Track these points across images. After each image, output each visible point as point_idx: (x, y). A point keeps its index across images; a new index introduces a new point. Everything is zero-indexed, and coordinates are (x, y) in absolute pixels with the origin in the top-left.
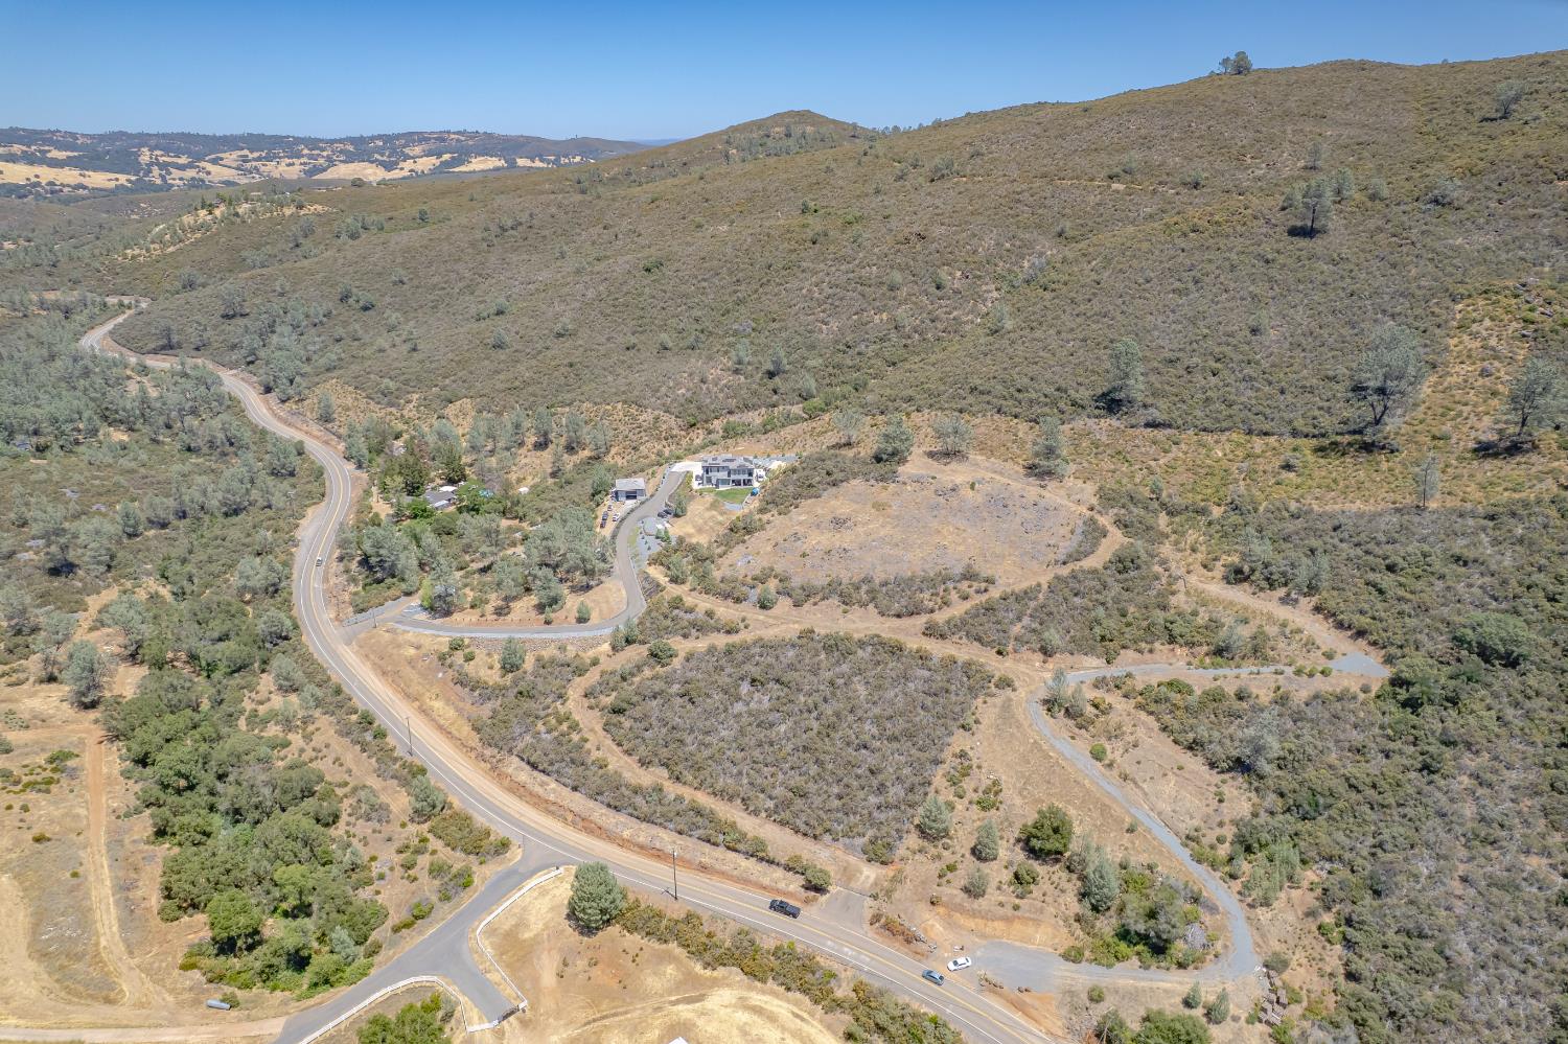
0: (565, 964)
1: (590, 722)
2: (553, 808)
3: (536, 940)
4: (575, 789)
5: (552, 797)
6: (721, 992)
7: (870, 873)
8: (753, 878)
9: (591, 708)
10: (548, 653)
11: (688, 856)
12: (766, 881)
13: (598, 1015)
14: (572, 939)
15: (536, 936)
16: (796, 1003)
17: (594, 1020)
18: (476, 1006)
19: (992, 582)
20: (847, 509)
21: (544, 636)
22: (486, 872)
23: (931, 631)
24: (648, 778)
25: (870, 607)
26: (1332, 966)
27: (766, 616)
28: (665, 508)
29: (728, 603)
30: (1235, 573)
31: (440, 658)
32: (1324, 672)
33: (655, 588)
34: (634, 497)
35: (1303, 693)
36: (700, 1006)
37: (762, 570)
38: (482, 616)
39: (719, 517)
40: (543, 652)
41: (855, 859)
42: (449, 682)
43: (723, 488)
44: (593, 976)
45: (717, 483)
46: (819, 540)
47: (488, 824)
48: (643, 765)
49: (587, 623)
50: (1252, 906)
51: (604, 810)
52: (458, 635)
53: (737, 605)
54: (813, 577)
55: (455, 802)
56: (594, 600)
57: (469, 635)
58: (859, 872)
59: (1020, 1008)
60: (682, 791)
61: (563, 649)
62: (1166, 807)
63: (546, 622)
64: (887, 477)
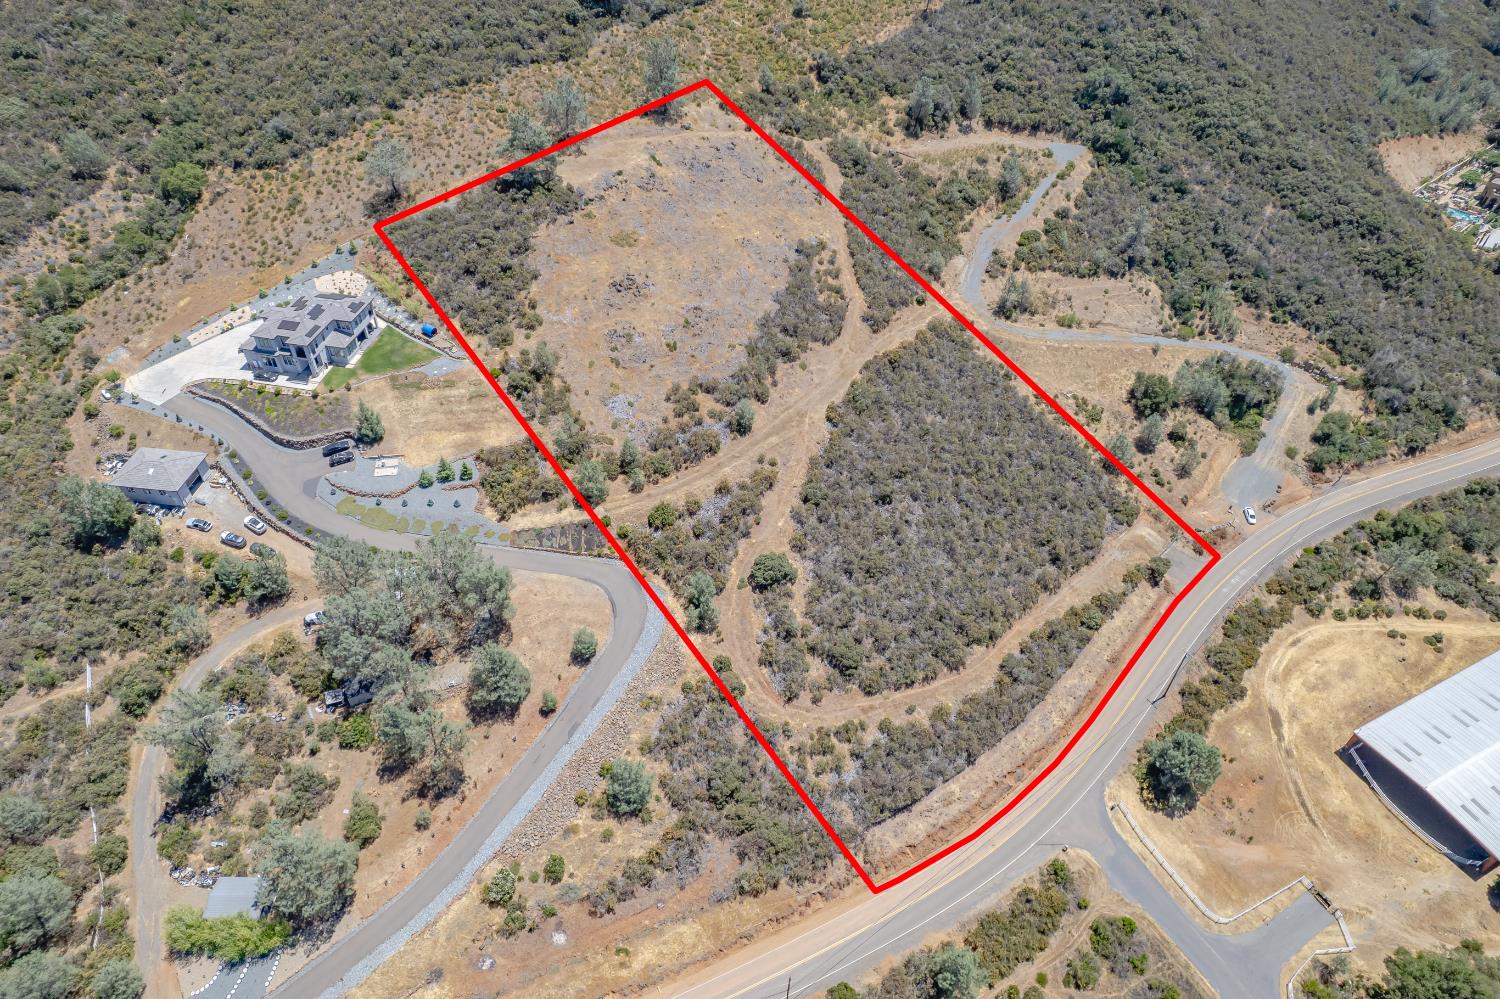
0: (1233, 833)
1: (843, 707)
2: (989, 800)
3: (1205, 857)
4: (971, 760)
5: (976, 794)
6: (1268, 695)
7: (1143, 529)
8: (1135, 622)
9: (816, 701)
10: (650, 726)
11: (1100, 670)
12: (1140, 613)
13: (1302, 810)
14: (1200, 818)
15: (1199, 857)
16: (1280, 640)
17: (1309, 814)
18: (1314, 937)
19: (822, 246)
20: (603, 267)
21: (591, 724)
22: (1106, 901)
23: (876, 325)
24: (981, 670)
25: (811, 345)
26: (1303, 333)
27: (768, 435)
28: (319, 449)
29: (709, 461)
30: (907, 128)
31: (508, 932)
32: (1071, 166)
33: (580, 533)
34: (199, 480)
35: (1079, 190)
36: (1284, 716)
37: (668, 399)
38: (421, 826)
39: (454, 392)
40: (635, 737)
41: (1126, 535)
42: (598, 921)
43: (355, 359)
44: (1246, 808)
45: (335, 358)
46: (650, 321)
47: (1007, 891)
48: (957, 669)
49: (601, 651)
50: (1231, 340)
51: (1019, 734)
52: (458, 886)
53: (720, 454)
54: (725, 360)
55: (943, 937)
56: (546, 623)
57: (477, 862)
58: (1142, 537)
59: (1292, 500)
60: (1010, 643)
61: (651, 703)
62: (1133, 324)
63: (546, 712)
64: (569, 203)
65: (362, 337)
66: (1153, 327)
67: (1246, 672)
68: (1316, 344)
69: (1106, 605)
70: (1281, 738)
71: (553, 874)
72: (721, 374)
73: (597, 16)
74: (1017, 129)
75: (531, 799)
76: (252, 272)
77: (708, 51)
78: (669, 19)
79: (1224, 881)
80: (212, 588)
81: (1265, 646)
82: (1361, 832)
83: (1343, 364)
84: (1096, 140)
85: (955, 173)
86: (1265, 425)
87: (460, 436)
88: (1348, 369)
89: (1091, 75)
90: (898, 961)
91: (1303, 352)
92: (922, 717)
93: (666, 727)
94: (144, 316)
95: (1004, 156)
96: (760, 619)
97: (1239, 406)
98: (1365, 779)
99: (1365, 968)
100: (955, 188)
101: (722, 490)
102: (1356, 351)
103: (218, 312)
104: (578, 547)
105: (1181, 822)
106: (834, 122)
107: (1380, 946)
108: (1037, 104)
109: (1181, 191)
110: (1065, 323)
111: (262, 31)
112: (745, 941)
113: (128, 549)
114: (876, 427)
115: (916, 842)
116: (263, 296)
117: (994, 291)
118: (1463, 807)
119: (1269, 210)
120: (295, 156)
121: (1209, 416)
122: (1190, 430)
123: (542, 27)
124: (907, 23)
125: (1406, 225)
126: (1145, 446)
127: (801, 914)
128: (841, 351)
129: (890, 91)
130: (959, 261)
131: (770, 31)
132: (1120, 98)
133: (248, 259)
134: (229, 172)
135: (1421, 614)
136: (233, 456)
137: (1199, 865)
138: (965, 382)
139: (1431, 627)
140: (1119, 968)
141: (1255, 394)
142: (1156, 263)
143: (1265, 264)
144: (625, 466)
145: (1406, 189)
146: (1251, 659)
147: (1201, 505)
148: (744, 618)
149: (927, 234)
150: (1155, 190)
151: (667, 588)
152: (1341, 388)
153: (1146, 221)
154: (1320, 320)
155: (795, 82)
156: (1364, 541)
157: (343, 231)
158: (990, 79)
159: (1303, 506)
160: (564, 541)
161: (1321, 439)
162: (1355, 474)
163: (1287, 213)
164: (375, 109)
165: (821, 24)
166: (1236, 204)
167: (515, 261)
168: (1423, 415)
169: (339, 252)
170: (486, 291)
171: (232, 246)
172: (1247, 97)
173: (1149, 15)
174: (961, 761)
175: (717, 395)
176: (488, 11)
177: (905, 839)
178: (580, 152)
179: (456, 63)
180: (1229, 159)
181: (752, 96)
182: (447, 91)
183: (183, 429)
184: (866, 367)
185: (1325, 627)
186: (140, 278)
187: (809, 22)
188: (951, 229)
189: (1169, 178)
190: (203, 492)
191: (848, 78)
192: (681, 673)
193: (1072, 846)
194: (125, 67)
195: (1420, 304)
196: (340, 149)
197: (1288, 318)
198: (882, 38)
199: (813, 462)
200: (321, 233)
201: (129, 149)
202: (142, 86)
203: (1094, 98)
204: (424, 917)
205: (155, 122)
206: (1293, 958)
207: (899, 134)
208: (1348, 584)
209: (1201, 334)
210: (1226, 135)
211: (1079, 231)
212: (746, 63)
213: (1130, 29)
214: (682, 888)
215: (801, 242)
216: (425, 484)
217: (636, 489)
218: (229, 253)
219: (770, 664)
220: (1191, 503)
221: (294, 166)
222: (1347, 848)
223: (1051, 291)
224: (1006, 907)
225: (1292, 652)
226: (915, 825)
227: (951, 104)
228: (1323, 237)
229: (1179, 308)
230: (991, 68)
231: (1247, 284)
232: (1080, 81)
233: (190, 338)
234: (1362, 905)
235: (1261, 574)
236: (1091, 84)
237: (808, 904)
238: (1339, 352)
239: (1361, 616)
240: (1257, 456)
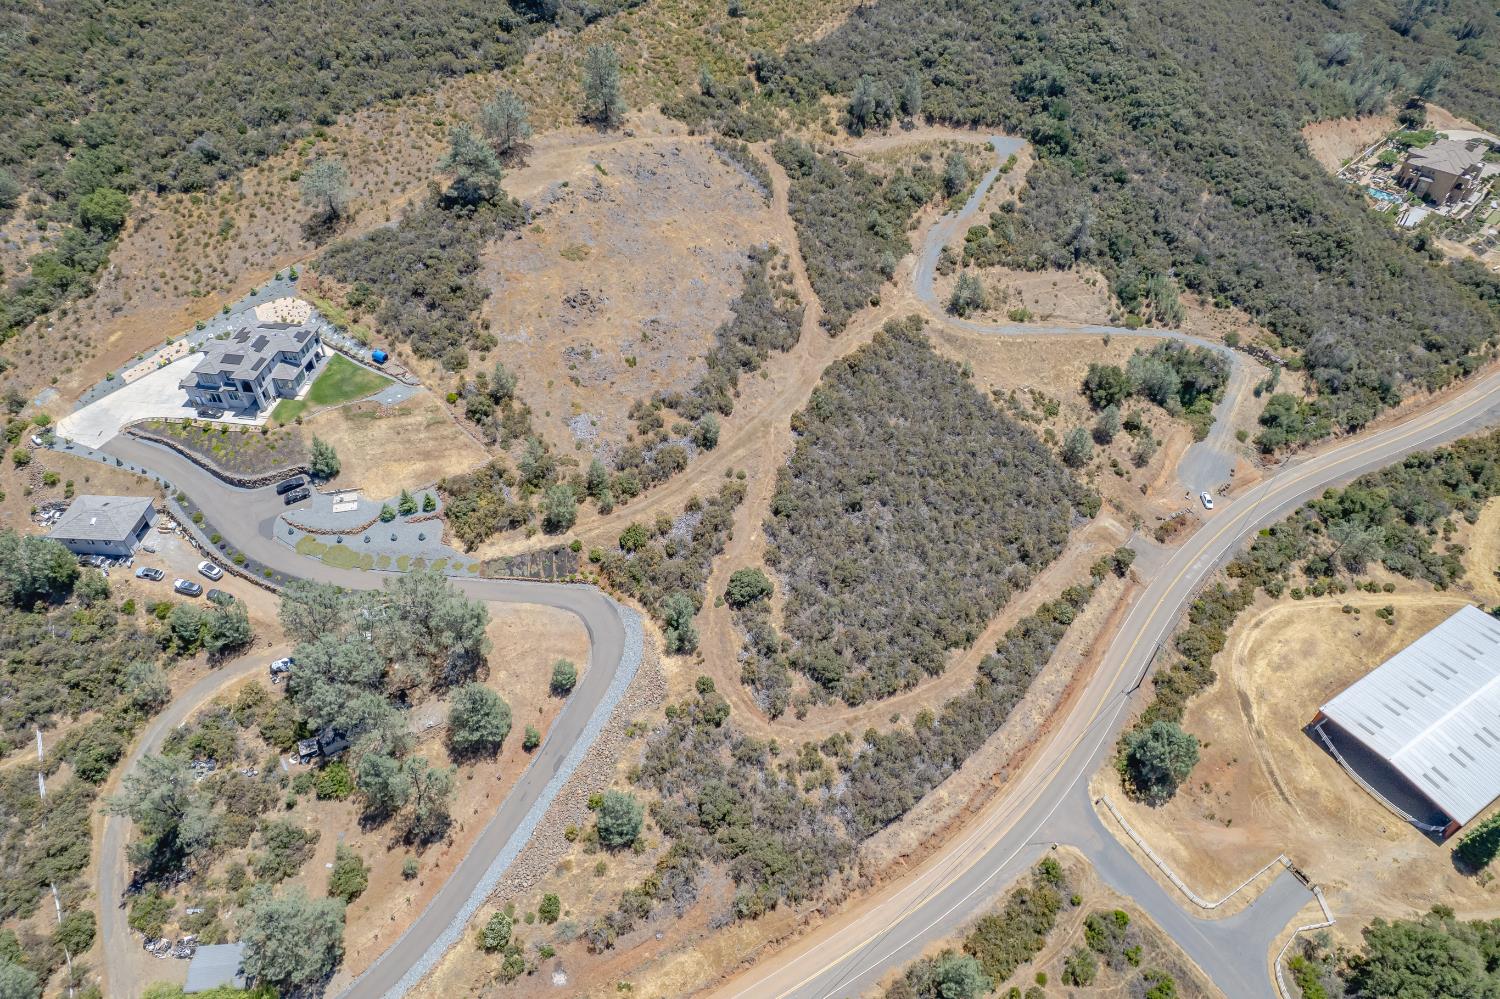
0: (1212, 817)
1: (828, 720)
3: (1188, 843)
4: (957, 764)
6: (1236, 678)
7: (1106, 520)
8: (1105, 614)
10: (636, 754)
11: (1075, 664)
12: (1110, 605)
13: (1275, 790)
14: (1181, 805)
15: (1182, 843)
16: (1244, 622)
17: (1282, 794)
18: (1295, 914)
19: (774, 251)
20: (554, 283)
21: (577, 754)
22: (1098, 895)
23: (833, 329)
24: (960, 672)
25: (770, 352)
26: (1244, 317)
27: (735, 448)
28: (273, 487)
29: (677, 478)
30: (850, 127)
31: (506, 978)
32: (1013, 159)
33: (551, 559)
34: (146, 526)
35: (1022, 183)
36: (1252, 697)
37: (631, 417)
38: (409, 875)
39: (410, 420)
40: (622, 766)
41: (1089, 527)
42: (597, 958)
43: (304, 391)
44: (1224, 791)
45: (284, 391)
46: (608, 335)
47: (1001, 893)
48: (937, 673)
49: (581, 680)
50: (1177, 327)
51: (1001, 734)
52: (452, 934)
53: (688, 470)
54: (685, 374)
55: (942, 945)
56: (523, 655)
57: (470, 907)
58: (1106, 529)
59: (1246, 482)
60: (987, 643)
61: (634, 730)
62: (1082, 315)
63: (529, 748)
64: (515, 217)
65: (310, 367)
66: (1102, 317)
67: (1214, 657)
68: (1258, 328)
69: (1075, 599)
70: (1251, 719)
71: (549, 913)
72: (682, 389)
73: (531, 21)
74: (958, 124)
75: (520, 838)
76: (186, 302)
77: (646, 55)
78: (604, 22)
79: (1209, 867)
80: (169, 640)
81: (1230, 629)
82: (1332, 807)
83: (1285, 346)
84: (1035, 133)
85: (900, 170)
86: (1215, 410)
87: (420, 466)
88: (1289, 350)
89: (1027, 68)
90: (900, 972)
91: (1247, 335)
92: (906, 725)
93: (654, 754)
94: (72, 354)
95: (947, 152)
96: (739, 637)
97: (1189, 392)
98: (1332, 754)
99: (1346, 940)
100: (902, 186)
101: (693, 507)
102: (1295, 333)
103: (154, 347)
104: (550, 575)
105: (1163, 810)
106: (777, 123)
107: (1357, 917)
108: (976, 99)
109: (1121, 181)
110: (1017, 318)
111: (178, 46)
112: (747, 965)
113: (74, 604)
114: (841, 433)
115: (909, 852)
116: (200, 328)
117: (947, 287)
118: (1425, 776)
119: (1205, 197)
120: (223, 177)
121: (1161, 403)
122: (1144, 419)
123: (475, 35)
124: (842, 19)
125: (1334, 208)
126: (1102, 437)
127: (800, 933)
128: (800, 357)
129: (831, 89)
130: (910, 260)
131: (706, 32)
132: (1056, 90)
133: (182, 289)
134: (152, 196)
135: (1372, 588)
136: (181, 498)
137: (1183, 853)
138: (926, 383)
139: (1381, 600)
140: (1114, 962)
141: (1204, 380)
142: (1101, 254)
143: (1205, 251)
144: (593, 488)
145: (1330, 170)
146: (1217, 643)
147: (1160, 493)
148: (723, 637)
149: (876, 234)
150: (1095, 180)
151: (644, 611)
152: (1283, 370)
153: (1089, 212)
154: (1260, 303)
155: (735, 82)
156: (1315, 520)
157: (281, 256)
158: (927, 75)
159: (1255, 488)
160: (535, 568)
161: (1268, 421)
162: (1302, 454)
163: (1222, 199)
164: (306, 126)
165: (757, 23)
166: (1174, 191)
167: (464, 281)
168: (1362, 392)
169: (278, 278)
170: (436, 314)
171: (163, 276)
172: (1177, 86)
173: (1079, 6)
174: (947, 767)
175: (680, 409)
176: (418, 19)
177: (898, 849)
178: (523, 164)
179: (387, 76)
180: (1164, 147)
181: (693, 99)
182: (380, 105)
183: (125, 473)
184: (827, 373)
185: (1284, 607)
186: (65, 313)
187: (745, 21)
188: (900, 228)
189: (1108, 168)
190: (151, 539)
191: (787, 77)
192: (664, 697)
193: (1062, 844)
194: (29, 87)
195: (1351, 284)
196: (271, 169)
197: (1230, 302)
198: (819, 35)
199: (781, 474)
200: (258, 259)
201: (41, 175)
202: (50, 107)
203: (1031, 90)
204: (419, 969)
205: (67, 145)
206: (1278, 937)
207: (842, 133)
208: (1303, 563)
209: (1148, 321)
210: (1161, 124)
211: (1025, 225)
212: (684, 64)
213: (1062, 20)
214: (680, 917)
215: (753, 248)
216: (387, 518)
217: (605, 511)
218: (160, 283)
219: (753, 682)
220: (1149, 491)
221: (224, 188)
222: (1320, 823)
223: (1002, 286)
224: (1001, 910)
225: (1256, 634)
226: (907, 834)
227: (892, 102)
228: (1257, 222)
229: (1126, 297)
230: (929, 64)
231: (1190, 271)
232: (1017, 73)
233: (125, 375)
234: (1339, 878)
235: (1221, 559)
236: (1027, 76)
237: (806, 923)
238: (1280, 335)
239: (1317, 593)
240: (1209, 439)
